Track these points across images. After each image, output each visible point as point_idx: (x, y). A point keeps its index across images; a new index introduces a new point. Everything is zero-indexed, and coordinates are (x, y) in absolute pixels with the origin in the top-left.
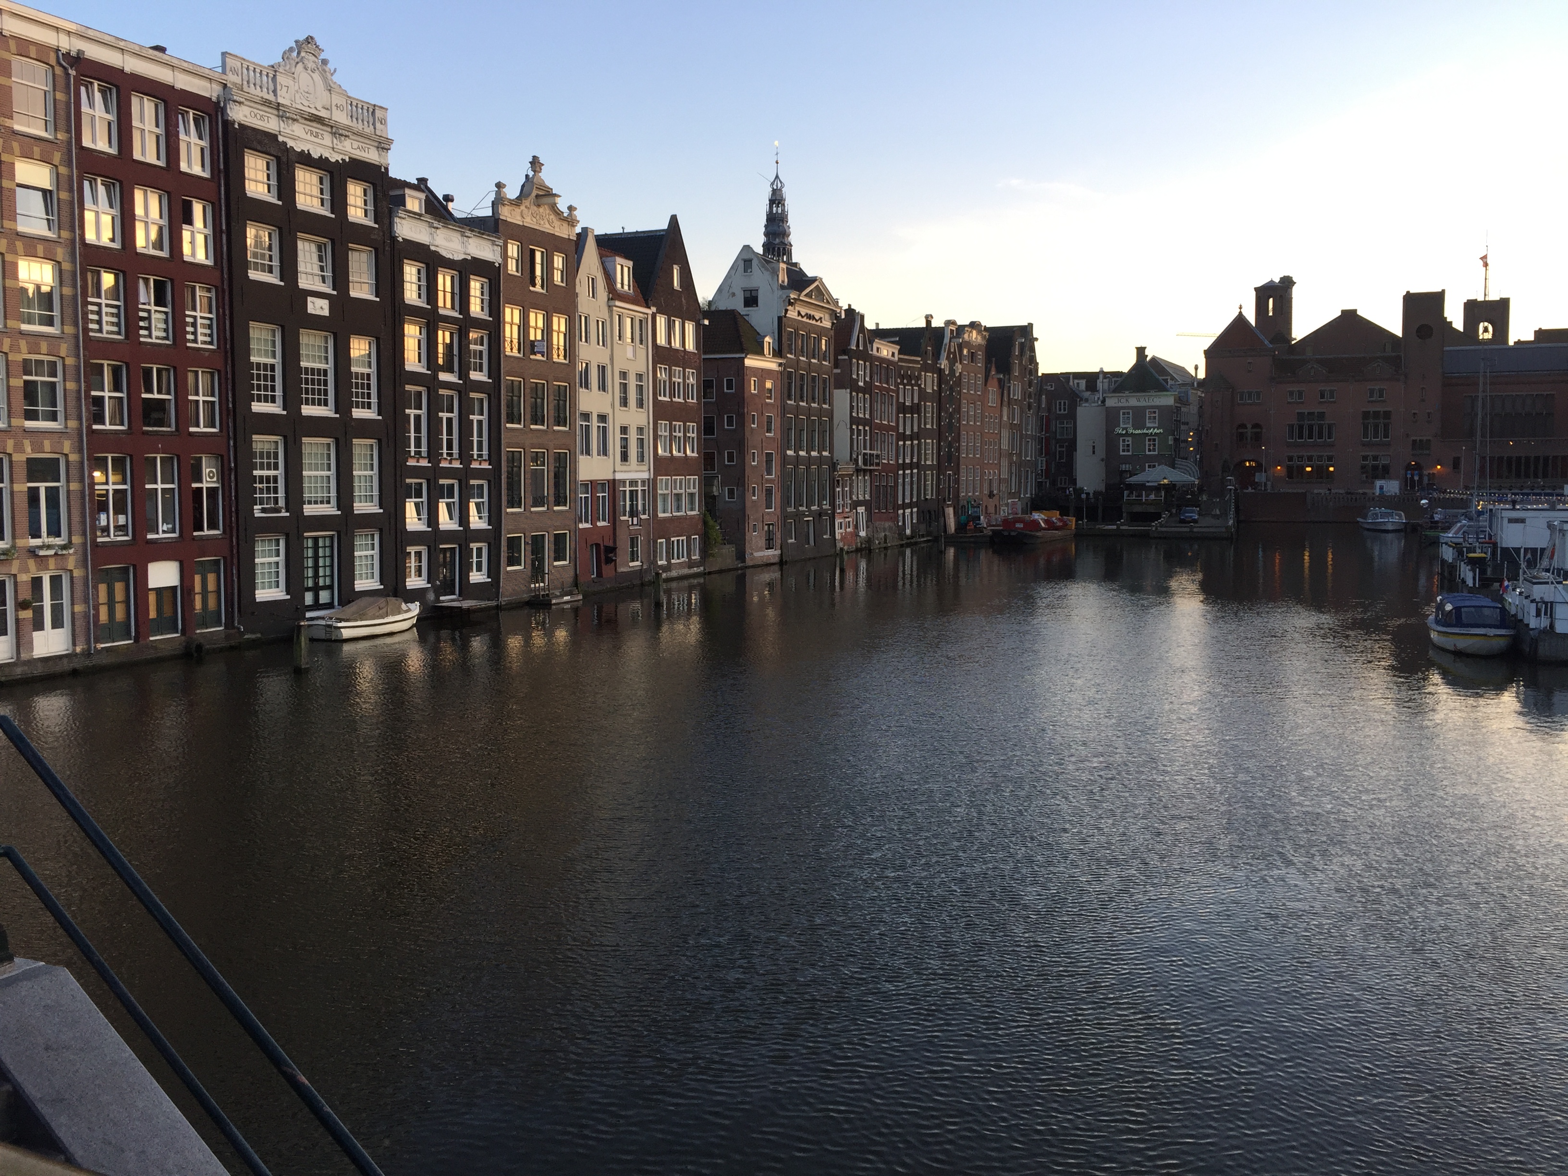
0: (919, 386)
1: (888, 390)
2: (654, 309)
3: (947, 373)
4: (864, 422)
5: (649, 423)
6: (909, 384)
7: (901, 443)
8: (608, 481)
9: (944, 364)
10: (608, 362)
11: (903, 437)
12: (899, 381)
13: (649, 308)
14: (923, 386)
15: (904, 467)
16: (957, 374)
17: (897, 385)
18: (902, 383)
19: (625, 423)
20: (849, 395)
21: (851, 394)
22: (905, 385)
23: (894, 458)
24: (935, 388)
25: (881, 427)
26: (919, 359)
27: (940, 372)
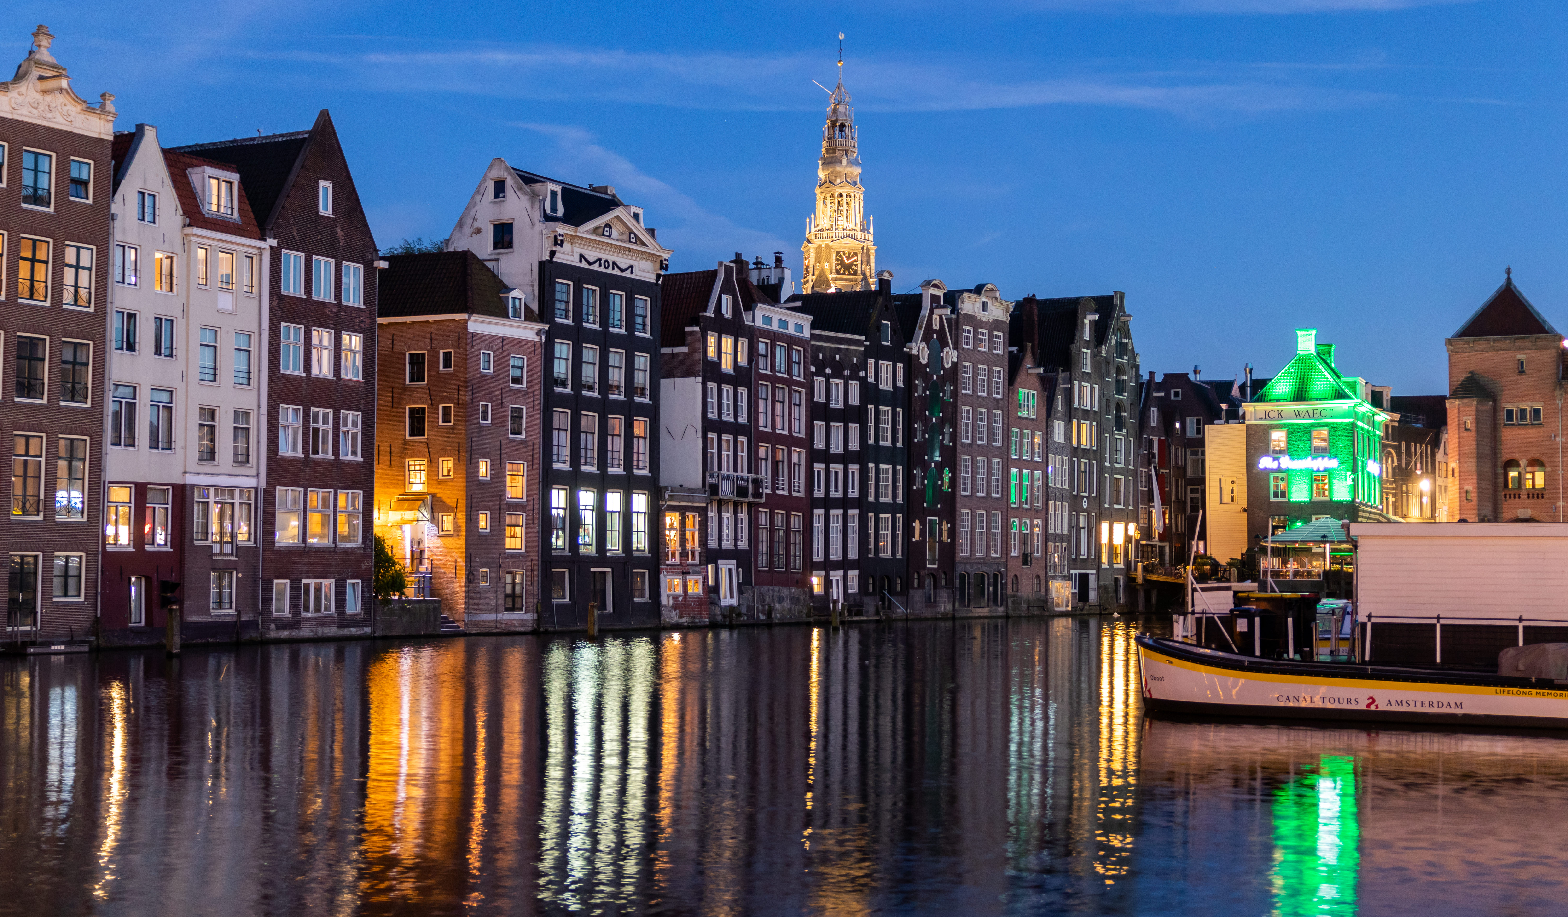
0: (863, 381)
1: (790, 382)
2: (273, 242)
3: (924, 361)
4: (735, 429)
5: (259, 406)
6: (837, 374)
7: (819, 467)
8: (174, 486)
9: (919, 348)
10: (180, 315)
11: (826, 457)
12: (813, 369)
13: (265, 240)
14: (871, 380)
15: (827, 503)
16: (948, 365)
17: (809, 376)
18: (820, 372)
19: (210, 403)
20: (700, 386)
21: (704, 385)
22: (828, 378)
23: (802, 489)
24: (900, 384)
25: (773, 439)
26: (863, 338)
27: (910, 362)
